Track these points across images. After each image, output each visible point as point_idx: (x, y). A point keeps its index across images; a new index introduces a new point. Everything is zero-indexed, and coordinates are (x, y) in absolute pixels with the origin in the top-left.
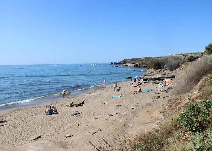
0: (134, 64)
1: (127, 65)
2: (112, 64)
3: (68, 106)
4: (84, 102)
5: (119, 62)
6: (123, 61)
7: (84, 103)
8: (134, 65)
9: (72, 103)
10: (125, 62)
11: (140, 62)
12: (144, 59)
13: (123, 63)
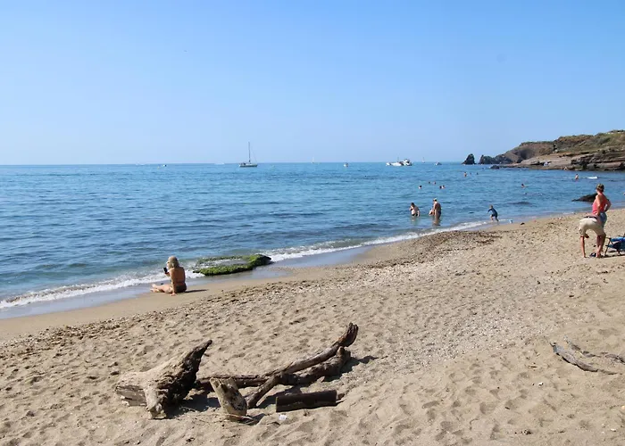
0: (571, 156)
1: (540, 164)
2: (470, 160)
3: (133, 396)
4: (356, 350)
5: (500, 156)
6: (515, 150)
7: (347, 363)
8: (574, 162)
9: (195, 358)
10: (523, 153)
11: (597, 151)
12: (617, 137)
13: (515, 158)
